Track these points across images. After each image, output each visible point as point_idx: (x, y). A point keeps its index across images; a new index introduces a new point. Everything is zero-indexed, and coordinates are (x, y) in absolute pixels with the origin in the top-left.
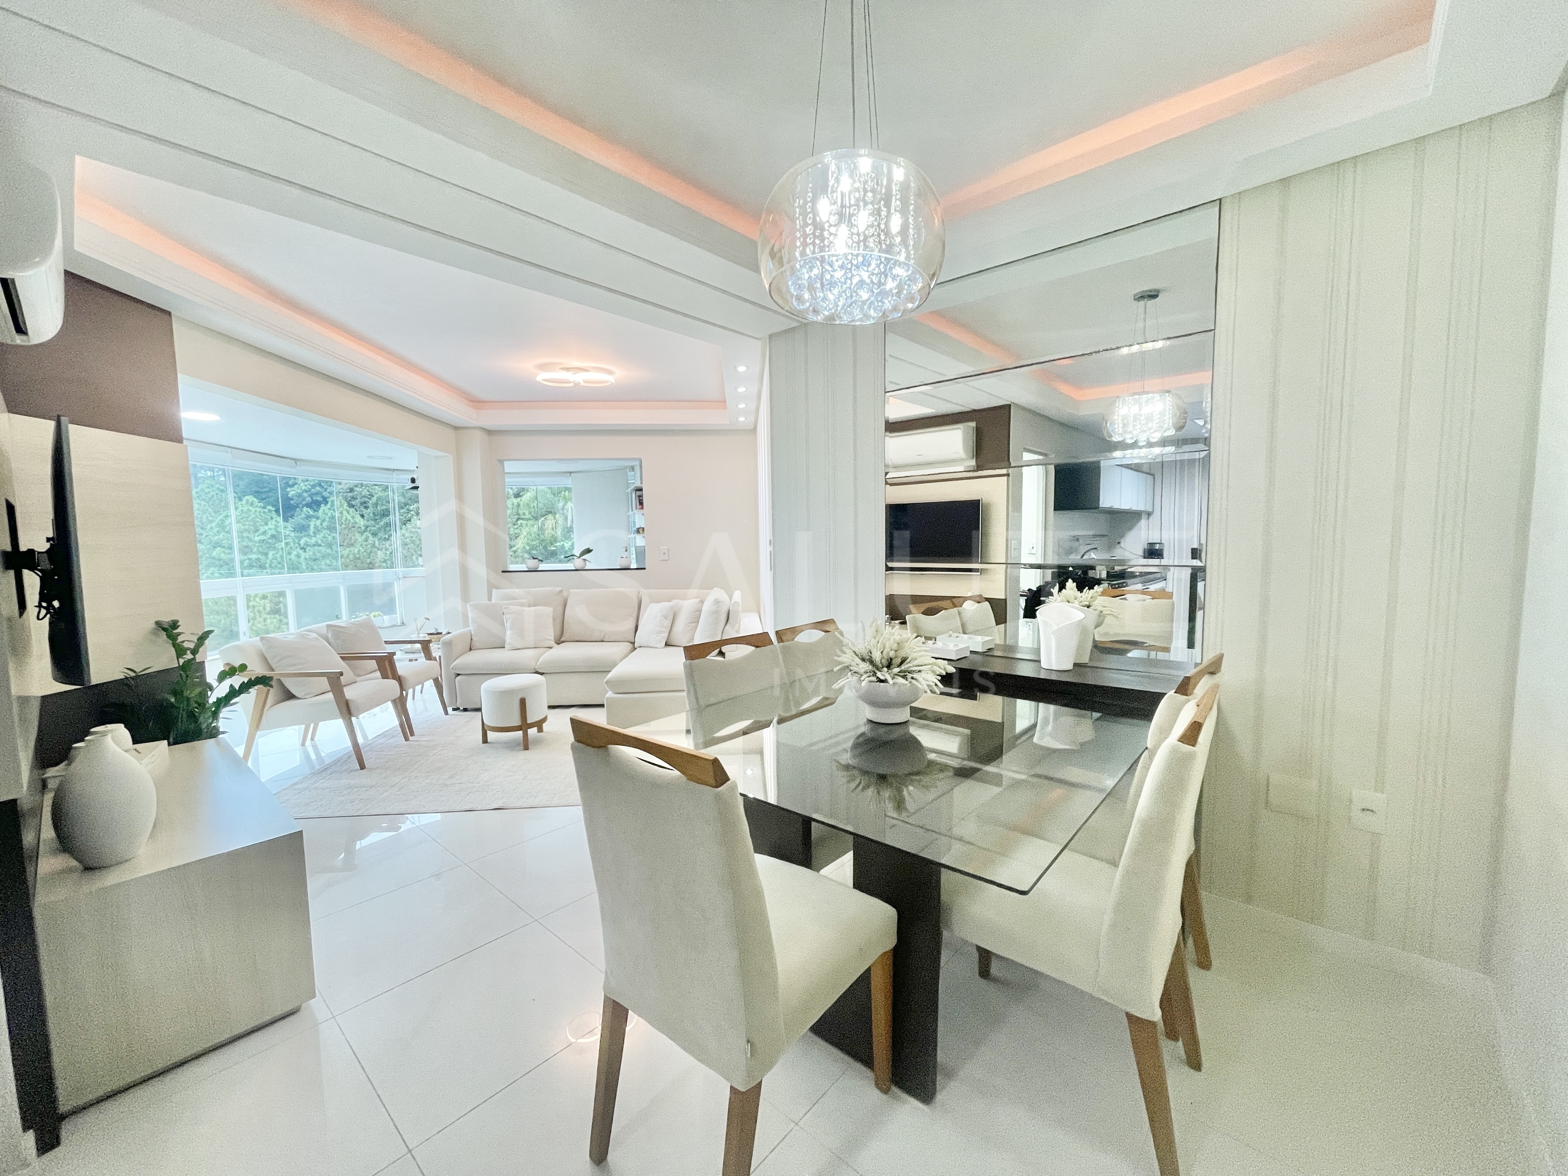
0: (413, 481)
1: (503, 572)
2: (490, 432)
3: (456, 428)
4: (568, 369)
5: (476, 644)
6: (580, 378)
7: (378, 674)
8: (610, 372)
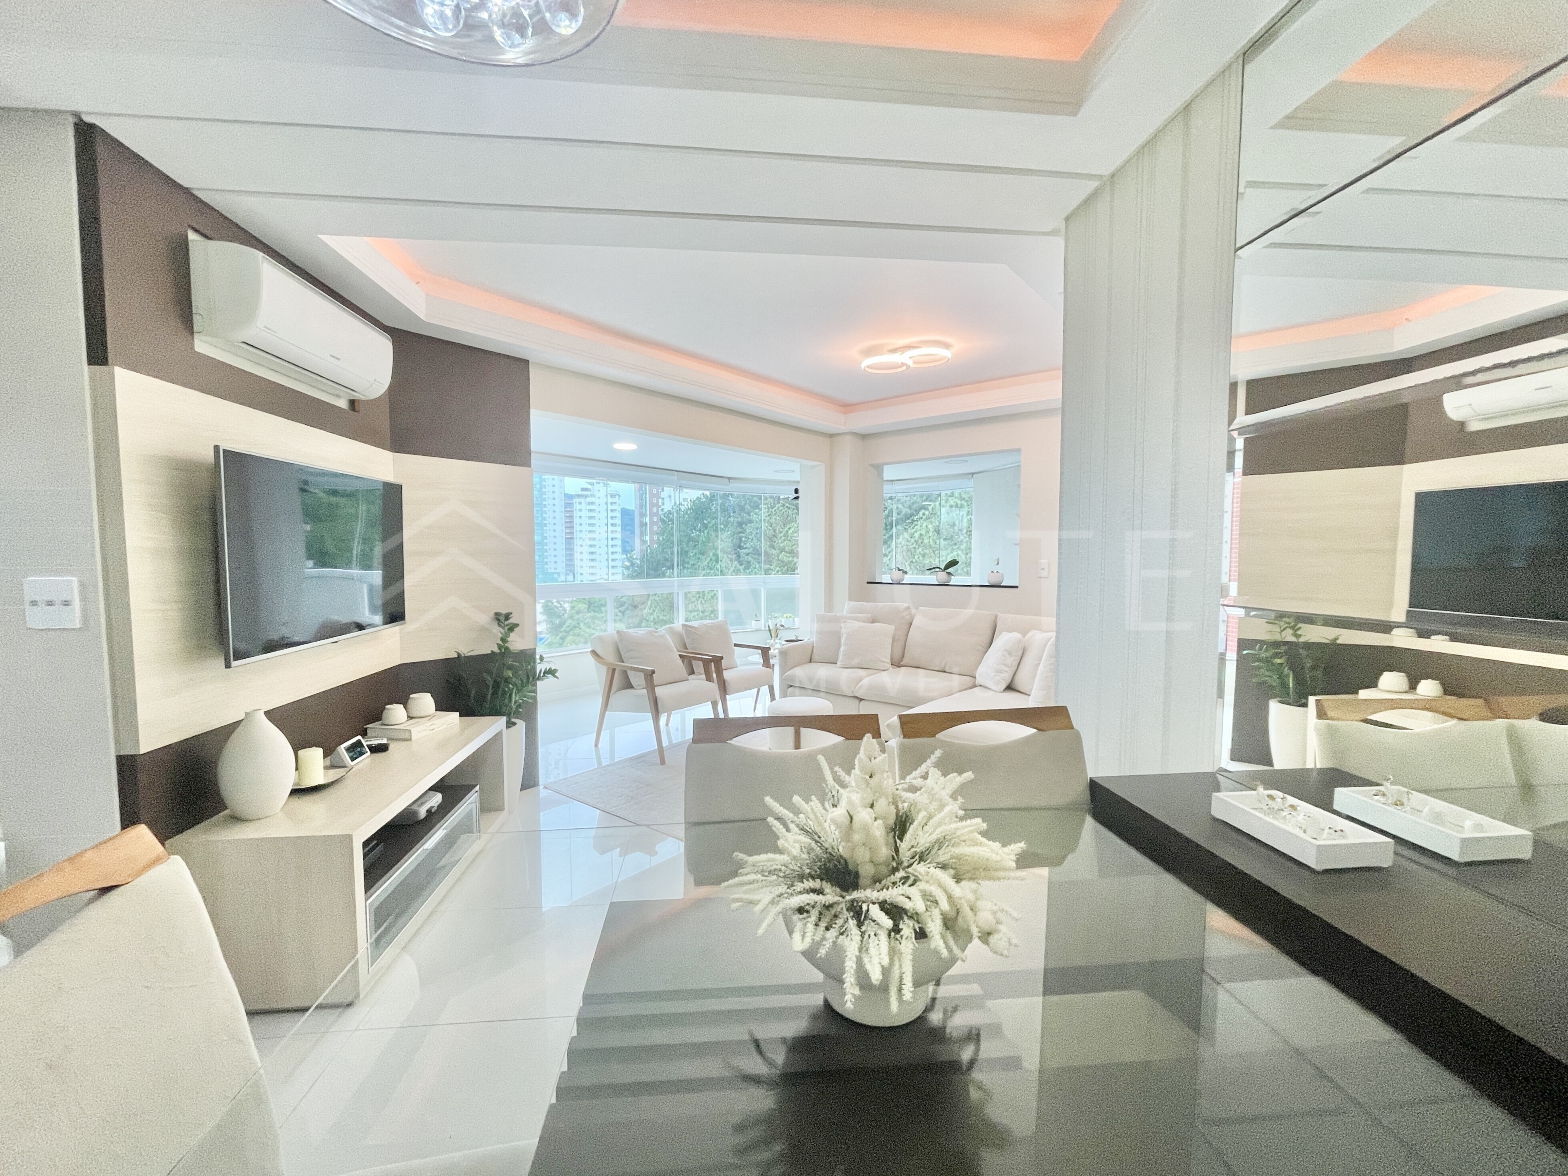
0: (796, 491)
1: (868, 583)
2: (864, 437)
3: (831, 436)
4: (894, 351)
5: (816, 657)
6: (905, 358)
7: (704, 676)
8: (947, 346)
